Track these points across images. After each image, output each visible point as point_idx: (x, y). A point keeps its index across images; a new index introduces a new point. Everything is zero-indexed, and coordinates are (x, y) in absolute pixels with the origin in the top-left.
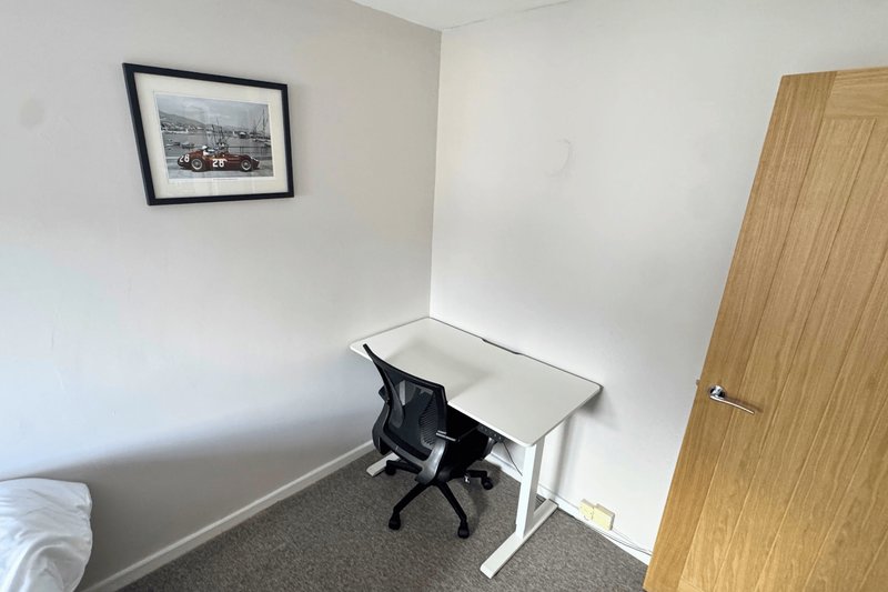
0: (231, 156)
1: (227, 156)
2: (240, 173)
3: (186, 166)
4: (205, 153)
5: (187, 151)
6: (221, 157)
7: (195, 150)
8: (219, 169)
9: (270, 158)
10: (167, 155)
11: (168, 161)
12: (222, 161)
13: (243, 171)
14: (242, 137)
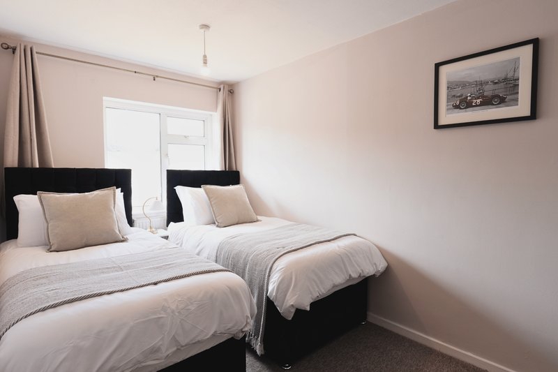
0: (486, 97)
1: (483, 97)
2: (490, 106)
3: (457, 107)
4: (469, 98)
5: (459, 99)
6: (478, 98)
7: (463, 97)
8: (477, 106)
9: (518, 93)
10: (448, 102)
11: (447, 106)
12: (479, 101)
13: (493, 105)
14: (496, 83)
